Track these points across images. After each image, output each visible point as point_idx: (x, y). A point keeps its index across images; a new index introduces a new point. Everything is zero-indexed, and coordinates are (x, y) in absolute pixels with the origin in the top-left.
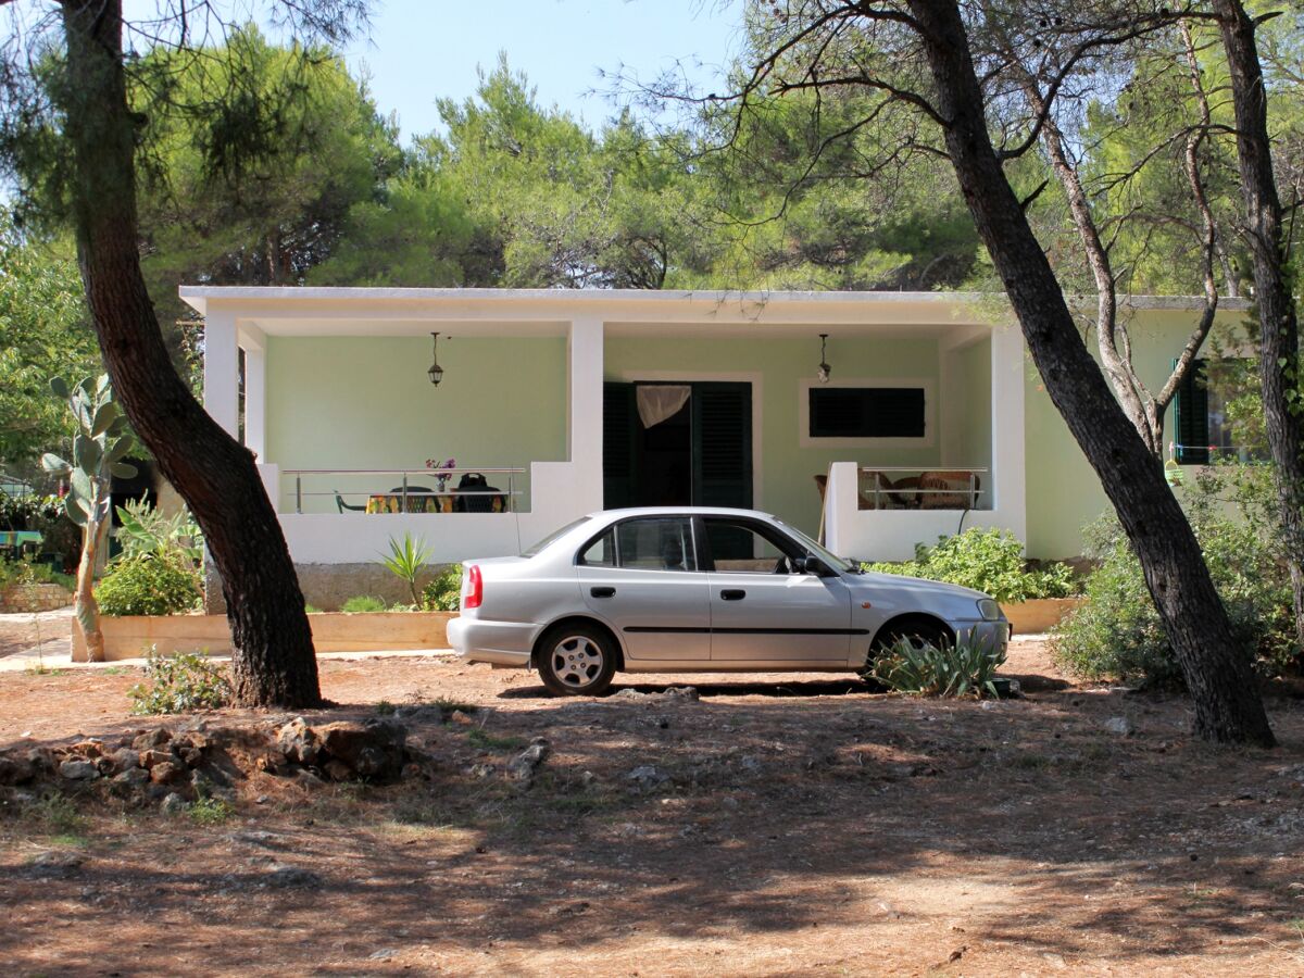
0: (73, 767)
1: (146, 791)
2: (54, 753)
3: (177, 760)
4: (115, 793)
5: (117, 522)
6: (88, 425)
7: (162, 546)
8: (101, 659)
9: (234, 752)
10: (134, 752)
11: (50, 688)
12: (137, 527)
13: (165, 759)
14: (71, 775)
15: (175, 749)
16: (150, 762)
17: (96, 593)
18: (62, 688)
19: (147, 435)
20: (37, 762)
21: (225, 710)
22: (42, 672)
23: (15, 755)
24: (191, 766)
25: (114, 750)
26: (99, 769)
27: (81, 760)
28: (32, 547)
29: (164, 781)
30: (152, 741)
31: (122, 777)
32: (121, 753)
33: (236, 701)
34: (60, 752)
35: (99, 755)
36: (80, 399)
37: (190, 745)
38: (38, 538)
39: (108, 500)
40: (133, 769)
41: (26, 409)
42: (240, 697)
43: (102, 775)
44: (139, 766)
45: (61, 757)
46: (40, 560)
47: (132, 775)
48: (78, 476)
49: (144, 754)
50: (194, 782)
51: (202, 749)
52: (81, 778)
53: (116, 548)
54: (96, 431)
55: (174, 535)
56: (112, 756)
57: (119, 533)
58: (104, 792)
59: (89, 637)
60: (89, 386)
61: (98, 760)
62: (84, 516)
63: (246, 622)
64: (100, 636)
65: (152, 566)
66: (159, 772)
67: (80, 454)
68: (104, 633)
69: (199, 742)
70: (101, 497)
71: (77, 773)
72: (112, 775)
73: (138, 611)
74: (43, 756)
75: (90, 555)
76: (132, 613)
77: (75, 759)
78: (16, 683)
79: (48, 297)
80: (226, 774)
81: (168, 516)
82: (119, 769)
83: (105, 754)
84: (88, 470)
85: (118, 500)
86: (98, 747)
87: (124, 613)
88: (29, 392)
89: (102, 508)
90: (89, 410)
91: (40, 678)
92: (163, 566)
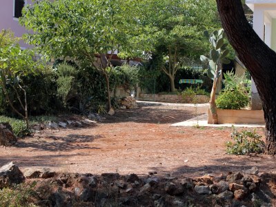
0: (200, 188)
1: (232, 203)
2: (193, 181)
3: (246, 188)
4: (218, 202)
5: (224, 78)
6: (215, 46)
7: (237, 86)
8: (217, 123)
9: (270, 185)
10: (227, 183)
11: (199, 134)
12: (230, 80)
13: (240, 188)
14: (199, 192)
15: (245, 182)
16: (234, 189)
17: (216, 101)
18: (203, 135)
19: (235, 45)
20: (185, 185)
21: (263, 155)
22: (198, 127)
23: (176, 181)
24: (252, 191)
25: (218, 181)
26: (211, 190)
27: (204, 185)
28: (200, 84)
29: (240, 199)
30: (235, 178)
31: (221, 195)
32: (221, 183)
33: (266, 151)
34: (195, 181)
35: (212, 183)
36: (213, 38)
37: (251, 181)
38: (202, 82)
39: (221, 71)
40: (226, 192)
41: (198, 44)
42: (269, 150)
43: (213, 193)
44: (229, 190)
45: (196, 183)
46: (202, 88)
47: (226, 194)
48: (211, 63)
49: (231, 185)
50: (253, 200)
51: (256, 183)
52: (204, 194)
53: (223, 86)
54: (217, 48)
55: (241, 83)
56: (217, 184)
57: (224, 81)
58: (213, 202)
59: (213, 116)
60: (216, 33)
61: (211, 186)
62: (213, 76)
63: (272, 121)
64: (217, 116)
65: (234, 93)
66: (238, 194)
67: (212, 55)
68: (218, 115)
69: (255, 180)
70: (218, 70)
71: (202, 191)
72: (217, 194)
73: (229, 108)
74: (188, 182)
75: (214, 89)
76: (227, 108)
77: (201, 185)
78: (189, 131)
79: (206, 11)
80: (267, 196)
81: (239, 76)
82: (220, 191)
83: (215, 183)
84: (215, 61)
85: (224, 71)
86: (211, 179)
87: (225, 108)
88: (200, 39)
89: (218, 73)
90: (215, 41)
91: (197, 129)
92: (238, 93)
